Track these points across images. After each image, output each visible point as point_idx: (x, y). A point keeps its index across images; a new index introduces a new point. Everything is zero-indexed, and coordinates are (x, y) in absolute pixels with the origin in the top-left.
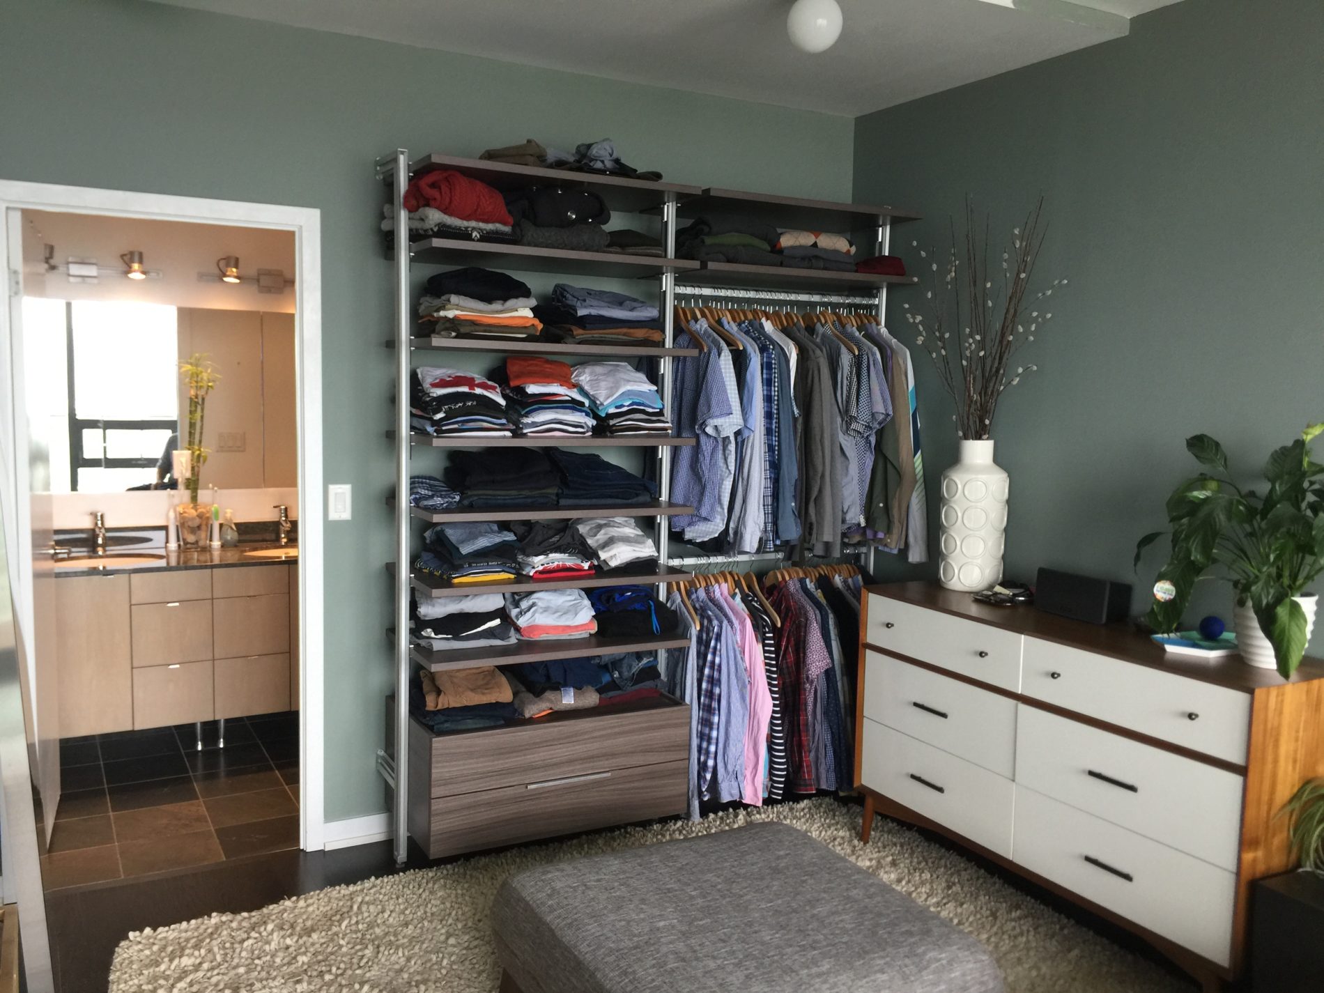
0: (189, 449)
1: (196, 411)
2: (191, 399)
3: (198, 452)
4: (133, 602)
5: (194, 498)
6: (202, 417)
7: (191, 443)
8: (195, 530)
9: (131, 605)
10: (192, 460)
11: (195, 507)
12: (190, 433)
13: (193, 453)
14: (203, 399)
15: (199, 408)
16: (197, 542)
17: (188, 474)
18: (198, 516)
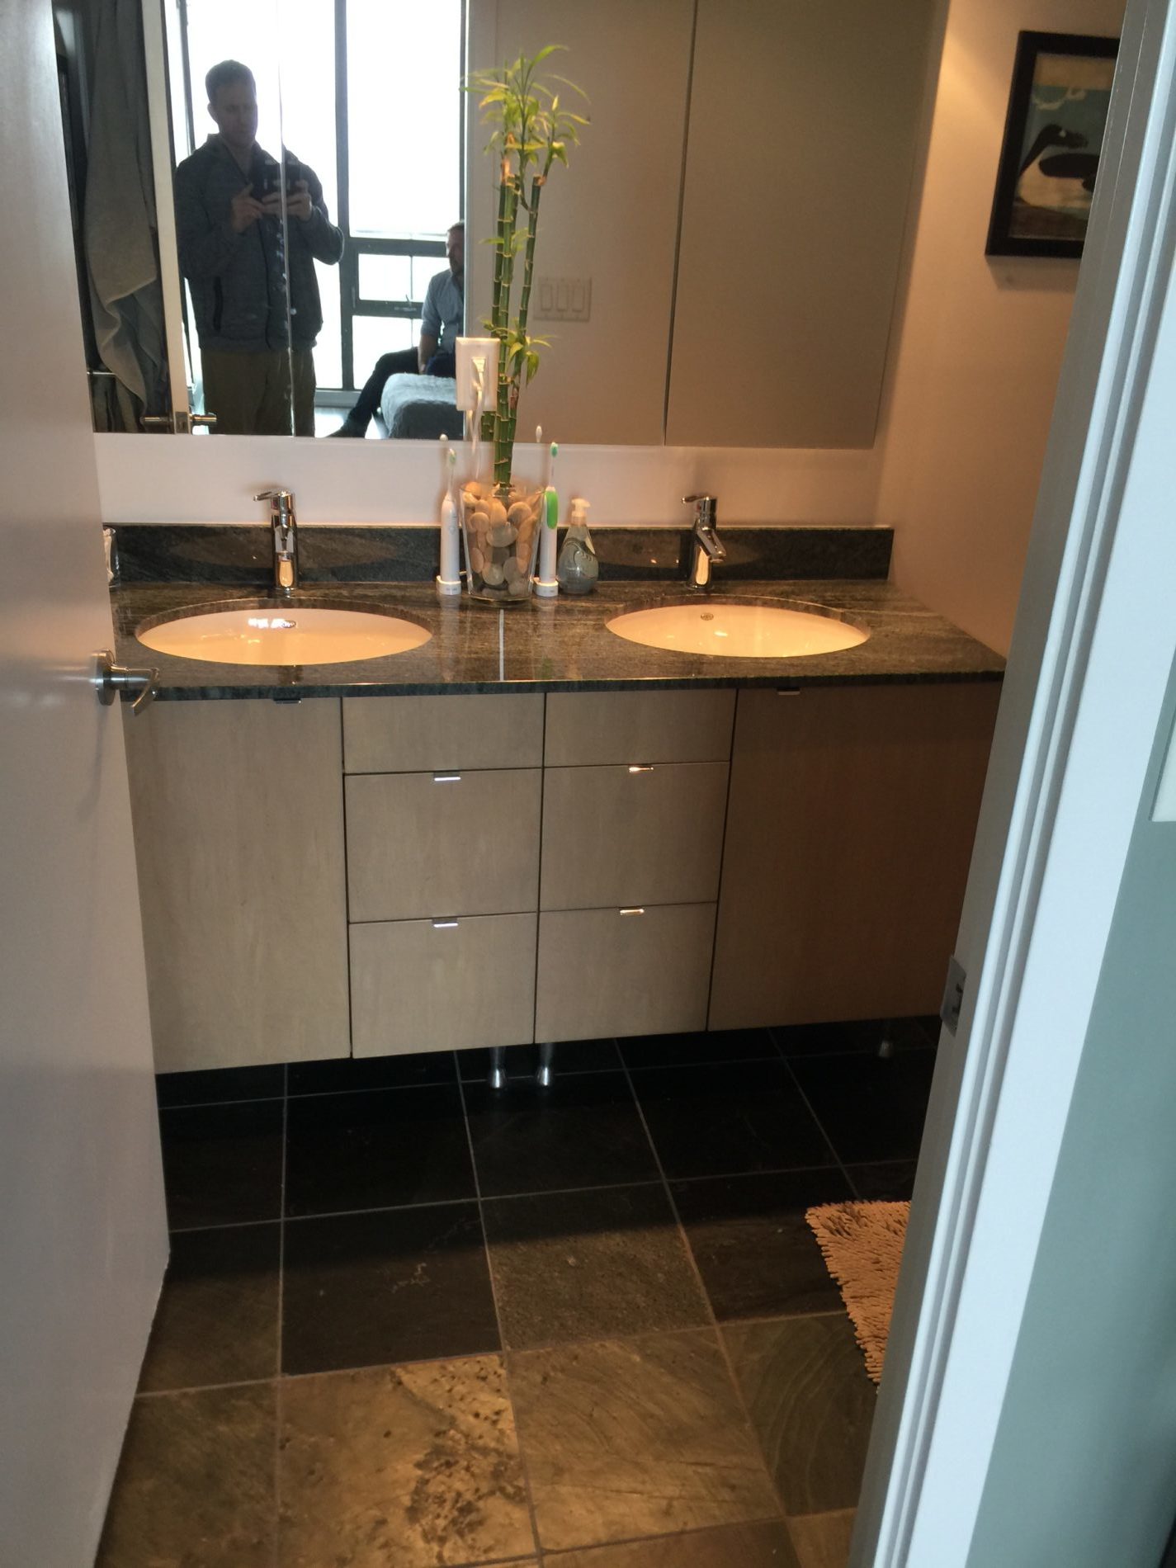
0: (494, 335)
1: (513, 225)
2: (503, 189)
3: (517, 347)
4: (348, 769)
5: (502, 469)
6: (531, 244)
7: (498, 318)
8: (504, 553)
9: (344, 775)
10: (501, 367)
11: (504, 495)
12: (497, 286)
13: (503, 348)
14: (536, 190)
15: (523, 215)
16: (505, 585)
17: (489, 402)
18: (509, 520)
